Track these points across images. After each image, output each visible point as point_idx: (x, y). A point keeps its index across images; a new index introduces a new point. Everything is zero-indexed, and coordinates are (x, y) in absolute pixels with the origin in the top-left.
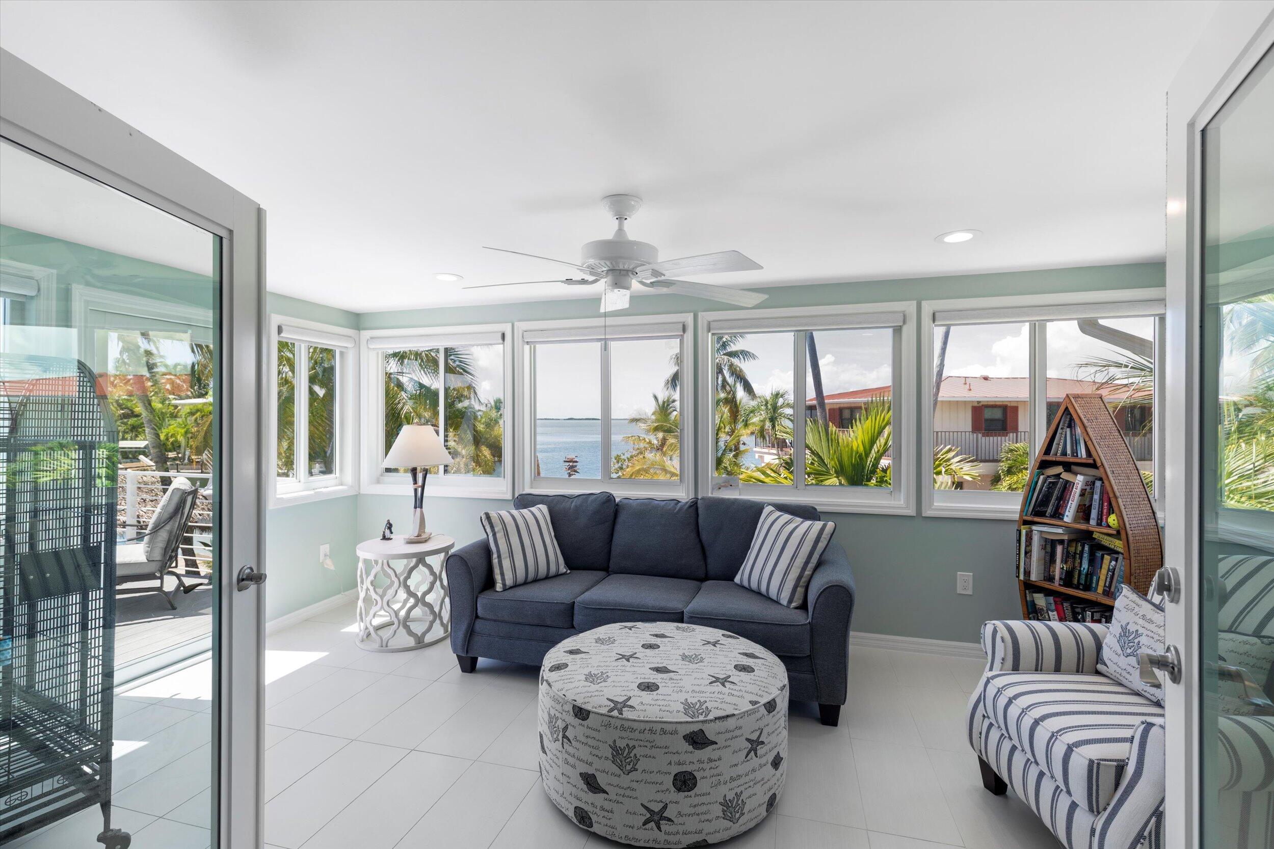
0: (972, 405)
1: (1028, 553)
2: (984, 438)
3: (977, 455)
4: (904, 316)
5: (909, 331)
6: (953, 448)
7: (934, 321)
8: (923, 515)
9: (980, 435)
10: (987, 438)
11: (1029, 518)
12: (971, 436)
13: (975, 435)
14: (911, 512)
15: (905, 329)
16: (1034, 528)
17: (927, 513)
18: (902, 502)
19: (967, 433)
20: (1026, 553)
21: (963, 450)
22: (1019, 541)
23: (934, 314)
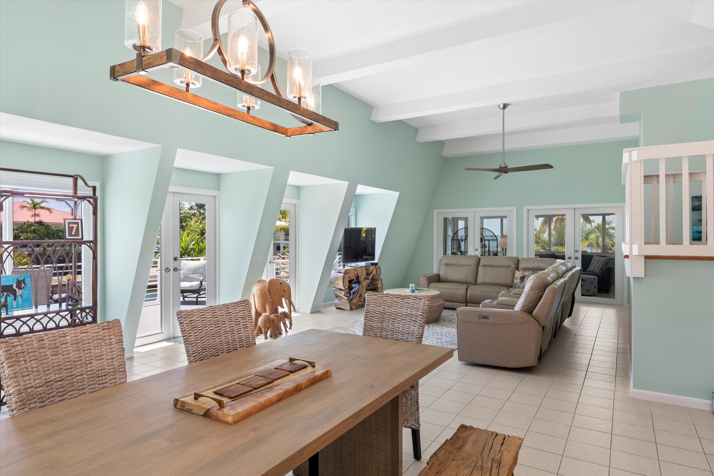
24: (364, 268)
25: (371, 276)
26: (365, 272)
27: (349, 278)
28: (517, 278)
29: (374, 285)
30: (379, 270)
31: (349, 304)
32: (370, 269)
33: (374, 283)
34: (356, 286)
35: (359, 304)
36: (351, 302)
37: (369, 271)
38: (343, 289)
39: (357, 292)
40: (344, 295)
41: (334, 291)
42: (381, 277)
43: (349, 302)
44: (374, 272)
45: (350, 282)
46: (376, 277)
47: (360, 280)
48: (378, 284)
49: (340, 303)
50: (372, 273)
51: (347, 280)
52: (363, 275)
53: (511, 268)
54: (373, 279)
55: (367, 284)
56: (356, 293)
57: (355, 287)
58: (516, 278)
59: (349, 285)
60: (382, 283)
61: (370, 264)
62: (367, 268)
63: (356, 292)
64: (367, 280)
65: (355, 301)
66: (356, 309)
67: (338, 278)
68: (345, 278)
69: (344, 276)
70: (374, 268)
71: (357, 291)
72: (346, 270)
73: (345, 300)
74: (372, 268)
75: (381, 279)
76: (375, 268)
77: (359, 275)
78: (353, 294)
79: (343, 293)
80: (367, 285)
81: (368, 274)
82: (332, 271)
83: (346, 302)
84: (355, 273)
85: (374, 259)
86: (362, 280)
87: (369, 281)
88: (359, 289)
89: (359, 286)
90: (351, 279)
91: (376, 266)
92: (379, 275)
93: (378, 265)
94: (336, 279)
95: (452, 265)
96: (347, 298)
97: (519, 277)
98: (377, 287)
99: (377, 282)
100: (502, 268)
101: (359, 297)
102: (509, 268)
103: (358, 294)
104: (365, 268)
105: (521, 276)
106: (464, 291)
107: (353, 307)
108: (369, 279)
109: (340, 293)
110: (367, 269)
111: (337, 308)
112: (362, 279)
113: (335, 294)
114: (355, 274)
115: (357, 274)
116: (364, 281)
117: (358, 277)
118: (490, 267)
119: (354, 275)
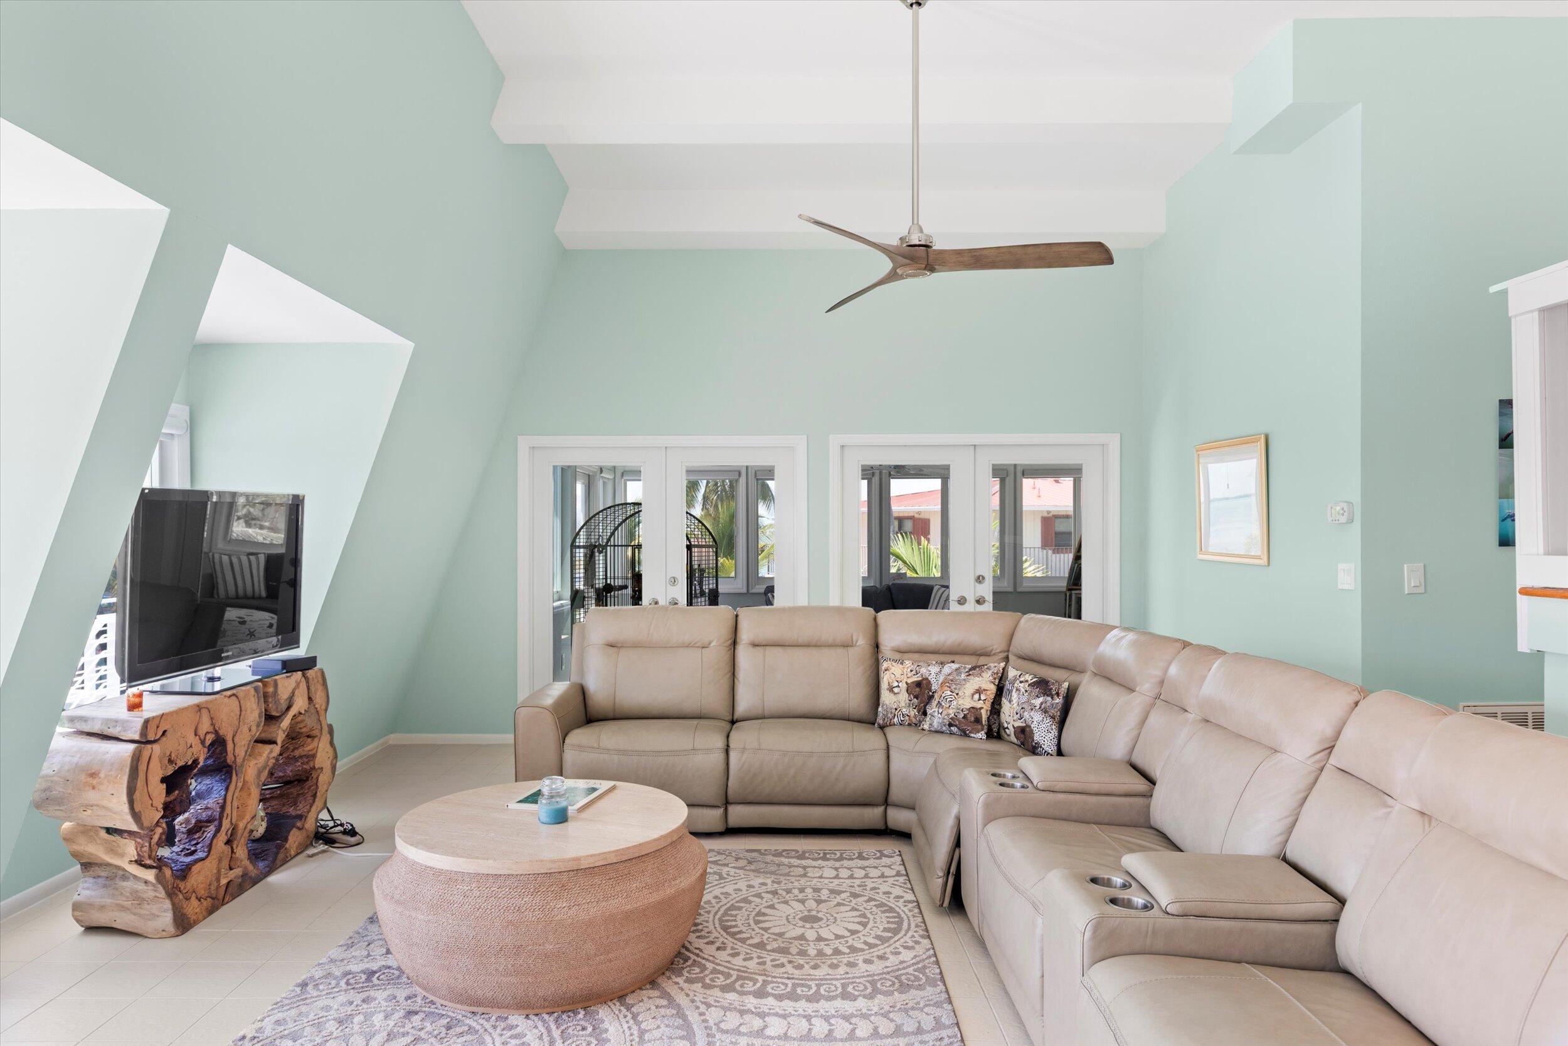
0: (1041, 515)
1: (1070, 605)
2: (1054, 555)
3: (1047, 565)
4: (1007, 472)
5: (1009, 481)
6: (1029, 559)
7: (1023, 475)
8: (1018, 591)
9: (1050, 552)
10: (1058, 555)
11: (1070, 587)
12: (1041, 553)
13: (1045, 551)
14: (1011, 589)
15: (1007, 480)
16: (1073, 592)
17: (1019, 590)
18: (1006, 584)
19: (1037, 549)
20: (1069, 606)
21: (1037, 560)
22: (1066, 600)
23: (1023, 471)
24: (252, 691)
25: (286, 723)
26: (256, 714)
27: (170, 761)
28: (896, 690)
29: (296, 759)
30: (320, 687)
31: (168, 904)
32: (280, 690)
33: (297, 753)
34: (209, 791)
35: (224, 881)
36: (182, 885)
37: (277, 702)
38: (134, 827)
39: (215, 820)
40: (139, 862)
41: (68, 839)
42: (331, 718)
43: (171, 894)
44: (300, 704)
45: (175, 781)
46: (310, 722)
47: (230, 759)
48: (314, 756)
49: (109, 901)
50: (289, 708)
51: (157, 772)
52: (245, 729)
53: (856, 648)
54: (294, 736)
55: (265, 768)
56: (212, 828)
57: (200, 796)
58: (891, 689)
59: (169, 799)
60: (332, 743)
61: (279, 666)
62: (264, 687)
63: (210, 821)
64: (267, 749)
65: (201, 878)
66: (211, 911)
67: (93, 775)
68: (142, 767)
69: (136, 758)
70: (298, 684)
71: (217, 815)
72: (147, 722)
73: (141, 887)
74: (287, 684)
75: (330, 728)
76: (303, 685)
77: (226, 732)
78: (190, 832)
79: (130, 848)
80: (266, 773)
81: (270, 719)
82: (59, 729)
83: (151, 894)
84: (205, 726)
85: (294, 642)
86: (241, 752)
87: (277, 749)
88: (223, 808)
89: (227, 789)
90: (181, 763)
91: (310, 673)
92: (322, 713)
93: (319, 666)
94: (83, 777)
95: (635, 646)
96: (157, 877)
97: (903, 686)
98: (314, 768)
99: (310, 746)
100: (826, 651)
101: (229, 842)
102: (851, 650)
103: (218, 830)
104: (256, 689)
105: (909, 681)
106: (719, 757)
107: (193, 907)
108: (275, 743)
109: (112, 851)
110: (265, 695)
111: (92, 929)
112: (237, 749)
113: (76, 855)
114: (202, 732)
115: (216, 732)
116: (251, 754)
117: (218, 744)
118: (780, 649)
119: (192, 739)
